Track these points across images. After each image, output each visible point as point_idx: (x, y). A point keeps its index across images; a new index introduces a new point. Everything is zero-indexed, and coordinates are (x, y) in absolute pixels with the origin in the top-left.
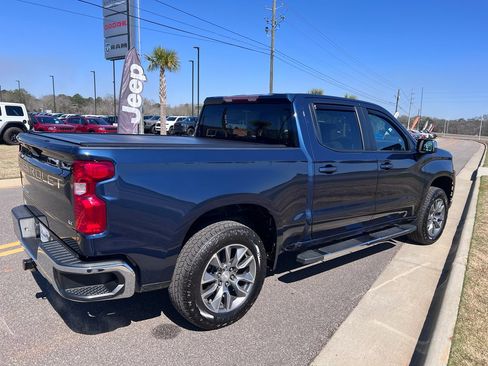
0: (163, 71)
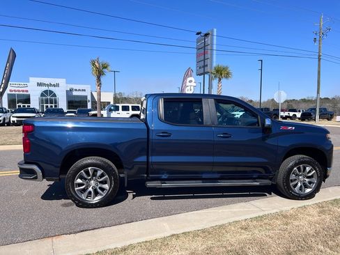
0: (220, 80)
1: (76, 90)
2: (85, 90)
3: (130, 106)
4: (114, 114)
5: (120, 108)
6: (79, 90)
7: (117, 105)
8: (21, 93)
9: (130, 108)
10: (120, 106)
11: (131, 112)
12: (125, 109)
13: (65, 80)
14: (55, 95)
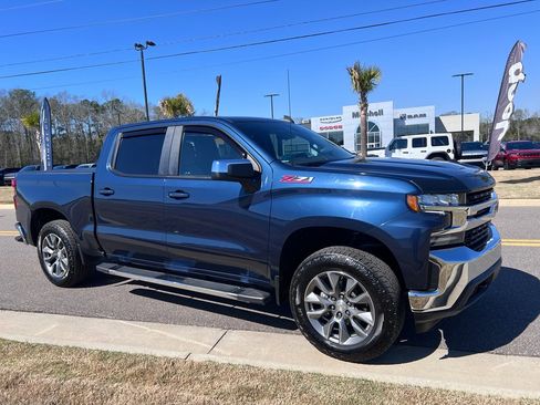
1: (410, 117)
2: (425, 115)
3: (429, 137)
4: (398, 154)
5: (410, 143)
6: (416, 116)
7: (403, 137)
8: (334, 130)
9: (429, 142)
10: (410, 139)
11: (430, 149)
12: (419, 143)
13: (391, 103)
14: (377, 129)
